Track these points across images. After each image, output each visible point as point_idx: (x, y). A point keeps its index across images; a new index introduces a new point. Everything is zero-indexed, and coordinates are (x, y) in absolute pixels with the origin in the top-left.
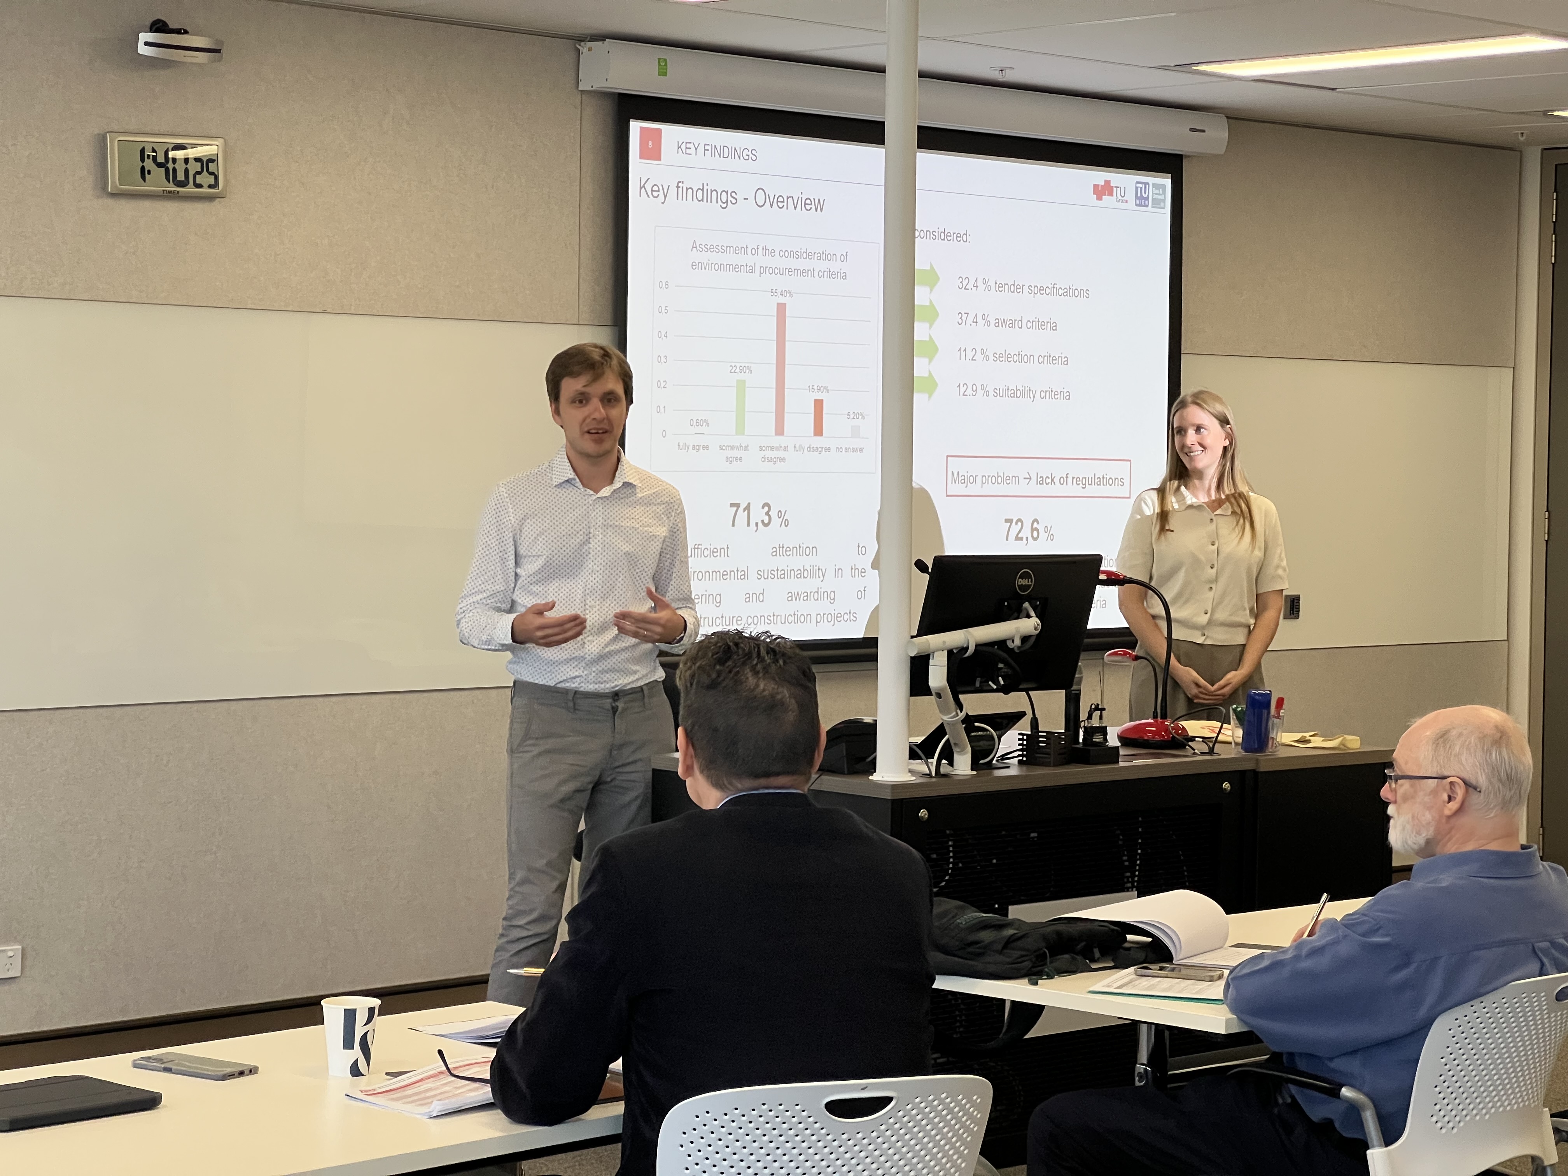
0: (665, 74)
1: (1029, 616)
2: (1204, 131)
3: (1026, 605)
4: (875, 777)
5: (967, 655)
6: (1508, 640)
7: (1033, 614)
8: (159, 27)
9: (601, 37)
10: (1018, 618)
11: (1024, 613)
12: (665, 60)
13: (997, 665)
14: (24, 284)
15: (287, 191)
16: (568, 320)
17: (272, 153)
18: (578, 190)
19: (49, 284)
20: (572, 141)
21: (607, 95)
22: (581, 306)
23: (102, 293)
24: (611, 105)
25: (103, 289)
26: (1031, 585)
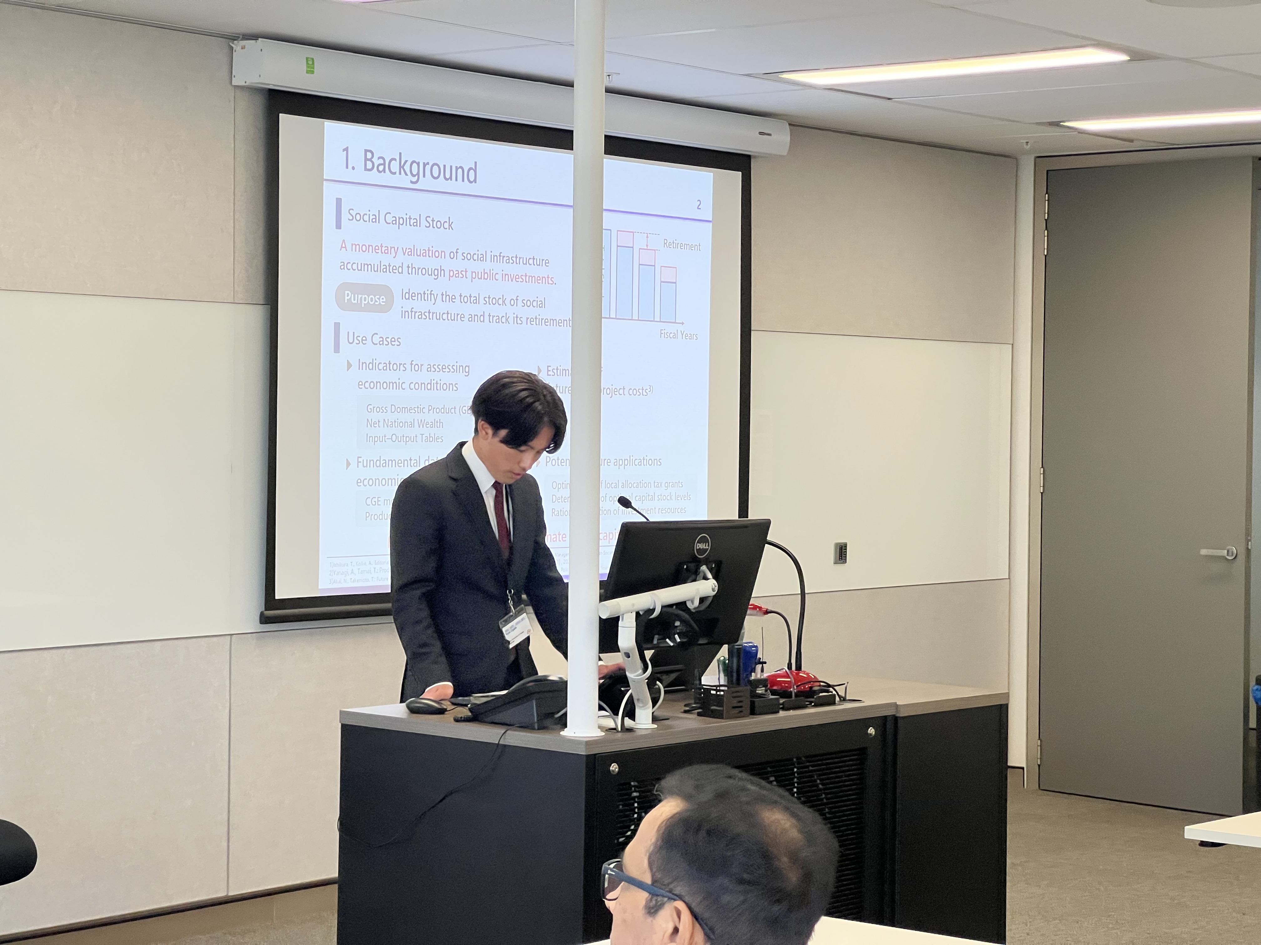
0: (313, 72)
1: (705, 578)
2: (771, 135)
3: (704, 568)
4: (565, 733)
5: (653, 616)
6: (1009, 578)
7: (709, 575)
9: (254, 37)
10: (695, 580)
11: (701, 575)
12: (313, 59)
13: (674, 624)
16: (225, 299)
18: (232, 178)
20: (227, 133)
21: (258, 91)
22: (236, 286)
24: (262, 99)
26: (708, 549)
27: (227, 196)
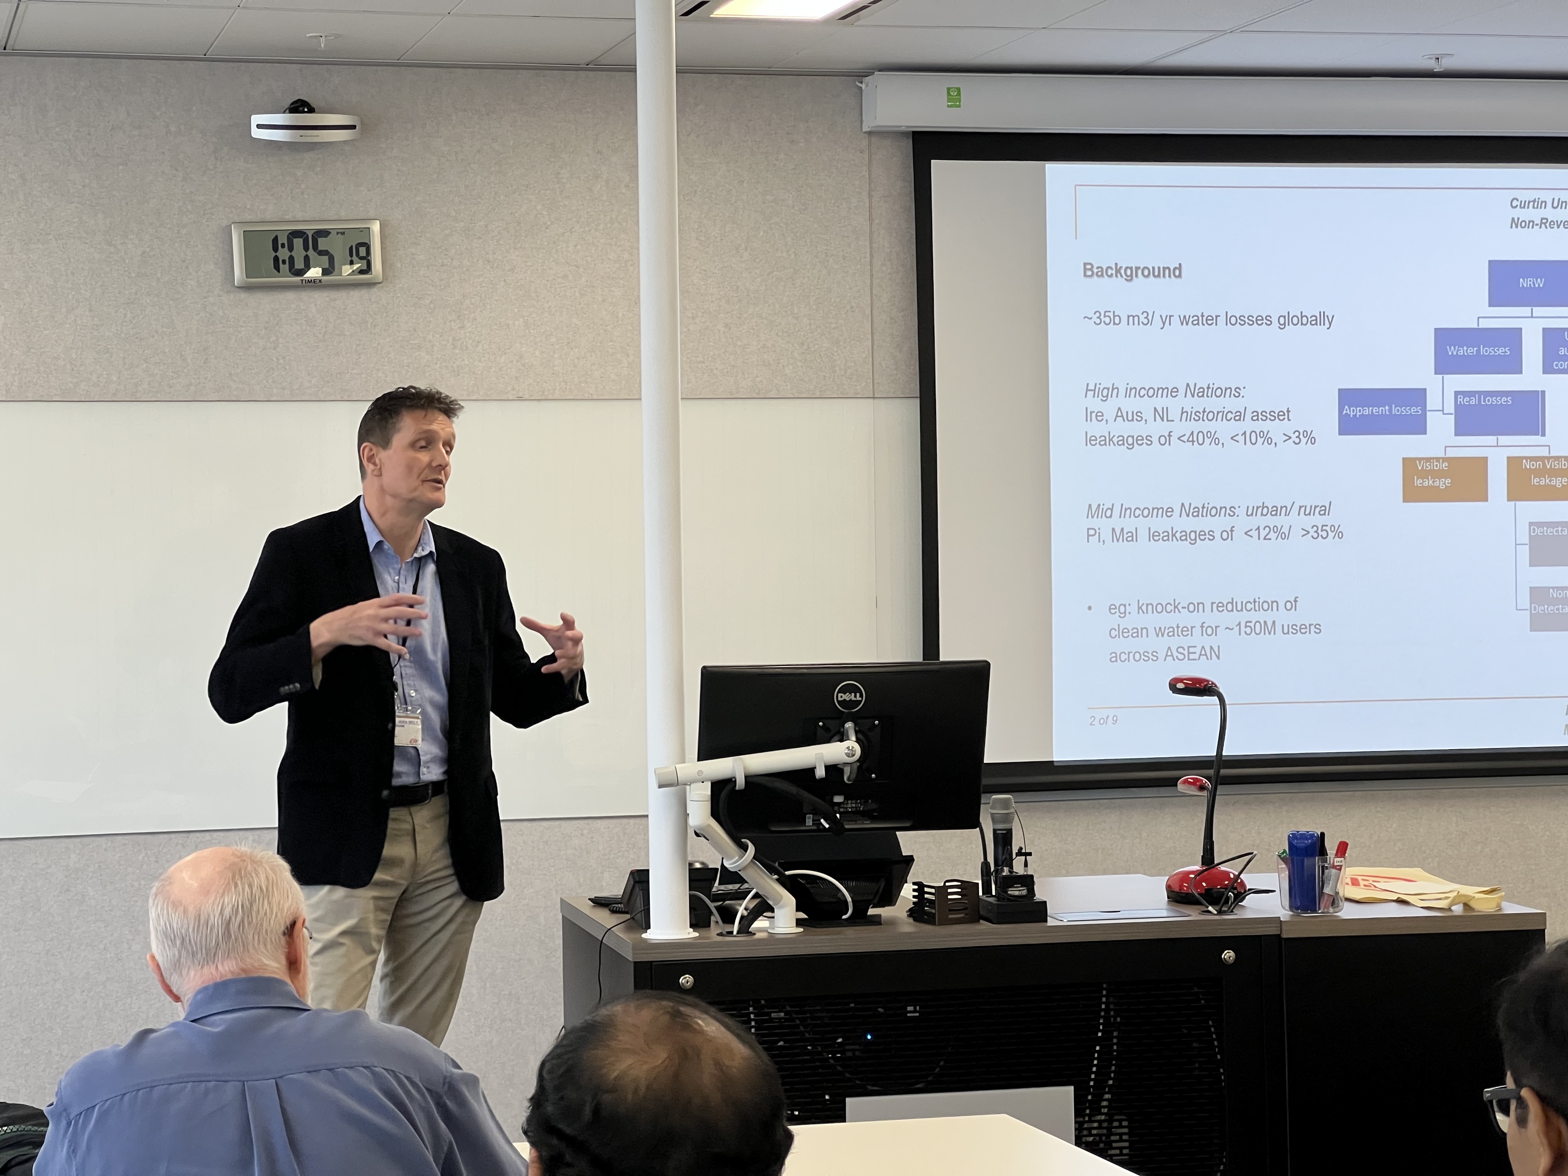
0: (958, 105)
1: (850, 738)
3: (849, 725)
5: (737, 788)
7: (853, 735)
8: (299, 106)
11: (846, 734)
12: (959, 89)
13: (832, 799)
14: (140, 388)
15: (468, 270)
16: (858, 393)
17: (447, 232)
18: (867, 244)
19: (171, 387)
20: (857, 190)
21: (904, 134)
22: (876, 377)
23: (235, 393)
24: (908, 145)
25: (237, 388)
26: (862, 701)
27: (859, 266)
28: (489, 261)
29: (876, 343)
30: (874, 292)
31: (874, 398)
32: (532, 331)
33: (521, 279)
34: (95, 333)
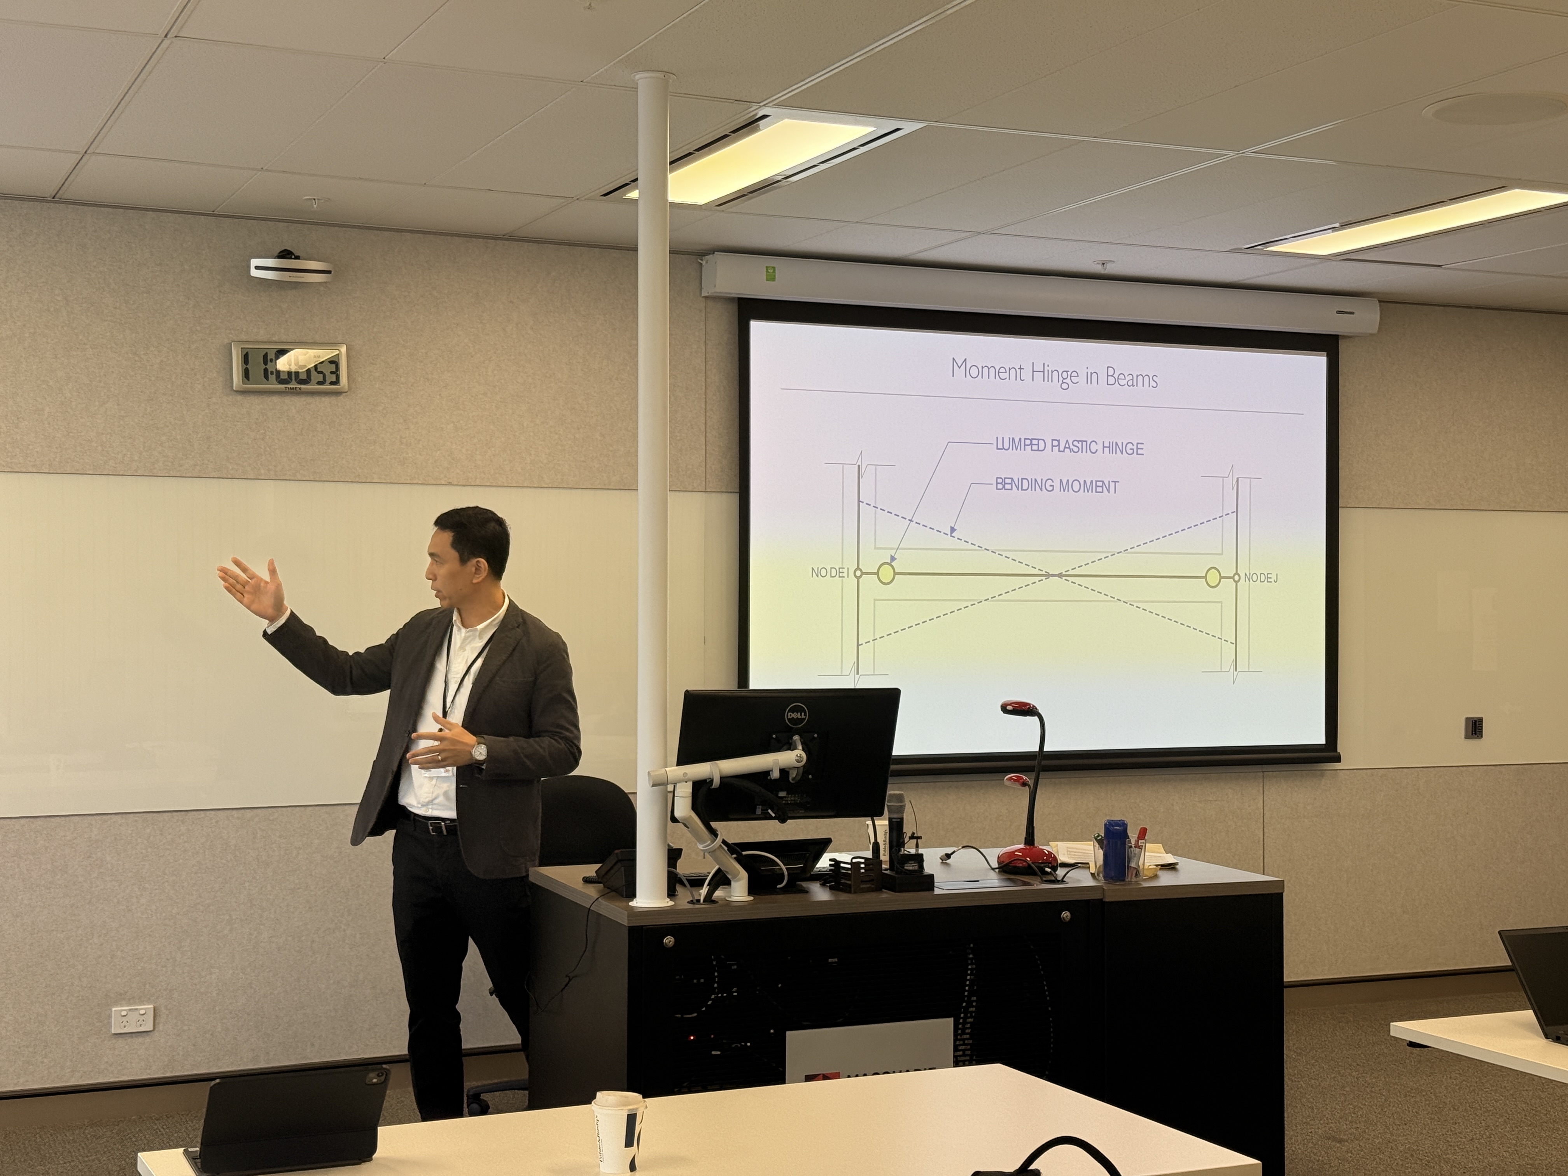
0: (774, 279)
1: (796, 747)
2: (1353, 313)
3: (796, 738)
4: (633, 903)
5: (713, 787)
7: (800, 746)
8: (286, 255)
9: (713, 251)
11: (794, 744)
12: (774, 268)
14: (156, 466)
15: (412, 386)
16: (695, 488)
17: (397, 356)
18: (703, 379)
19: (181, 466)
20: (697, 339)
21: (730, 300)
22: (708, 476)
23: (232, 472)
24: (734, 308)
25: (232, 469)
26: (805, 718)
27: (697, 395)
28: (428, 380)
29: (708, 452)
30: (708, 414)
31: (705, 492)
32: (460, 434)
33: (452, 394)
34: (122, 423)
